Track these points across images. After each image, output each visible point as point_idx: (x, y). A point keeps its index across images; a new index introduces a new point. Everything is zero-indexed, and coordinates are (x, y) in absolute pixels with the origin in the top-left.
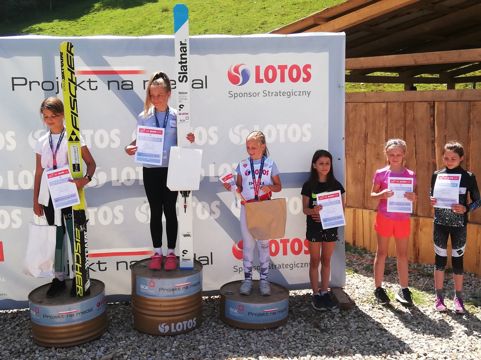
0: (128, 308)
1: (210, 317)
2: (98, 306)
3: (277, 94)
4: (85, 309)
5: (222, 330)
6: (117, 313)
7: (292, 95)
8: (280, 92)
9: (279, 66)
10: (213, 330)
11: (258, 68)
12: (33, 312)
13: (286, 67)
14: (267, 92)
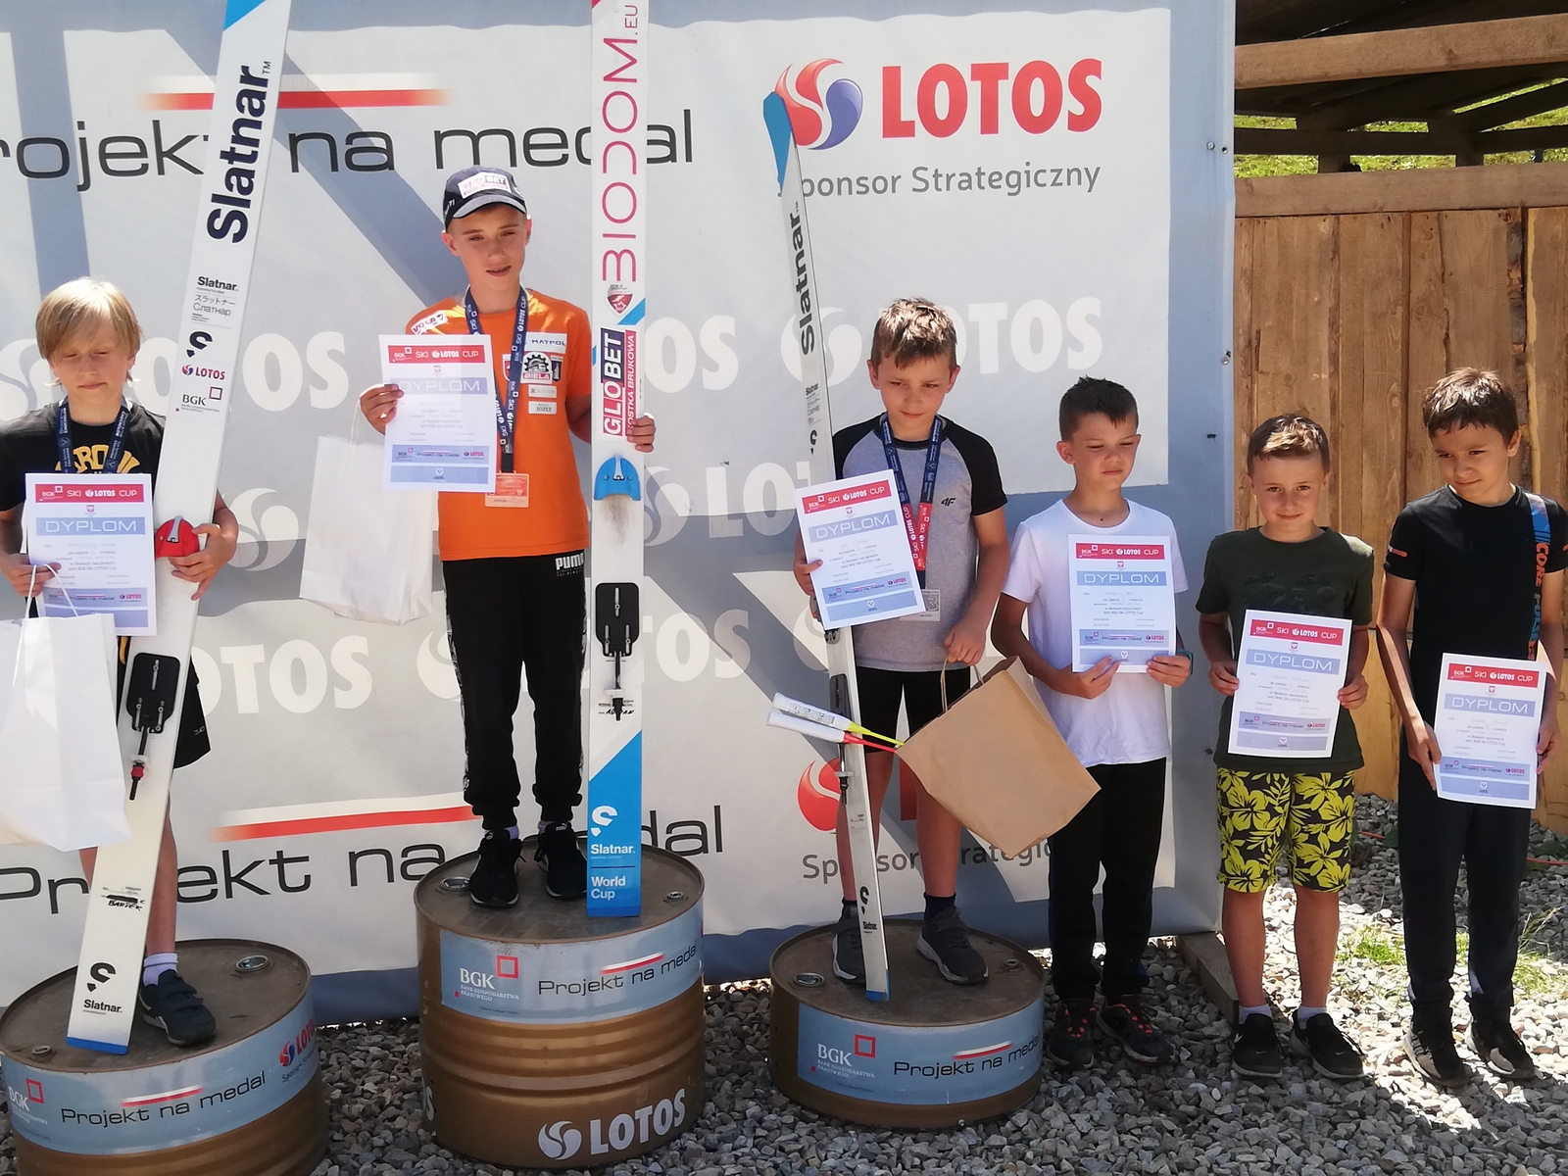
0: (402, 1048)
1: (735, 1077)
2: (285, 1062)
3: (970, 181)
4: (232, 1078)
5: (792, 1136)
6: (358, 1069)
7: (1028, 186)
8: (980, 173)
9: (974, 67)
10: (755, 1138)
11: (892, 78)
12: (19, 1098)
13: (1001, 70)
14: (928, 176)
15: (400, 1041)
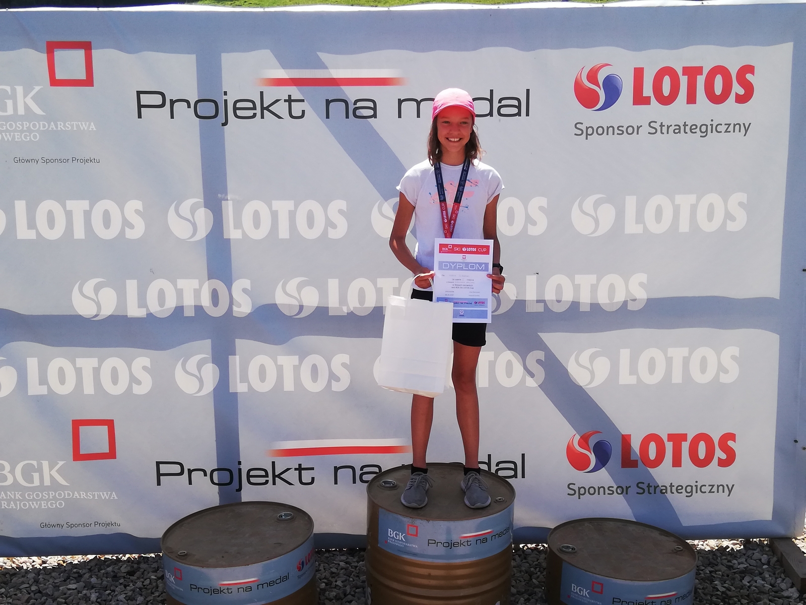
2: (299, 569)
3: (680, 129)
4: (273, 575)
7: (712, 132)
8: (685, 125)
9: (684, 68)
11: (639, 73)
12: (170, 576)
13: (699, 70)
14: (657, 126)
15: (355, 560)
